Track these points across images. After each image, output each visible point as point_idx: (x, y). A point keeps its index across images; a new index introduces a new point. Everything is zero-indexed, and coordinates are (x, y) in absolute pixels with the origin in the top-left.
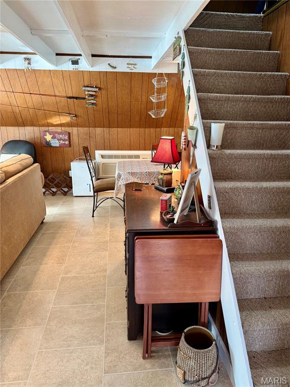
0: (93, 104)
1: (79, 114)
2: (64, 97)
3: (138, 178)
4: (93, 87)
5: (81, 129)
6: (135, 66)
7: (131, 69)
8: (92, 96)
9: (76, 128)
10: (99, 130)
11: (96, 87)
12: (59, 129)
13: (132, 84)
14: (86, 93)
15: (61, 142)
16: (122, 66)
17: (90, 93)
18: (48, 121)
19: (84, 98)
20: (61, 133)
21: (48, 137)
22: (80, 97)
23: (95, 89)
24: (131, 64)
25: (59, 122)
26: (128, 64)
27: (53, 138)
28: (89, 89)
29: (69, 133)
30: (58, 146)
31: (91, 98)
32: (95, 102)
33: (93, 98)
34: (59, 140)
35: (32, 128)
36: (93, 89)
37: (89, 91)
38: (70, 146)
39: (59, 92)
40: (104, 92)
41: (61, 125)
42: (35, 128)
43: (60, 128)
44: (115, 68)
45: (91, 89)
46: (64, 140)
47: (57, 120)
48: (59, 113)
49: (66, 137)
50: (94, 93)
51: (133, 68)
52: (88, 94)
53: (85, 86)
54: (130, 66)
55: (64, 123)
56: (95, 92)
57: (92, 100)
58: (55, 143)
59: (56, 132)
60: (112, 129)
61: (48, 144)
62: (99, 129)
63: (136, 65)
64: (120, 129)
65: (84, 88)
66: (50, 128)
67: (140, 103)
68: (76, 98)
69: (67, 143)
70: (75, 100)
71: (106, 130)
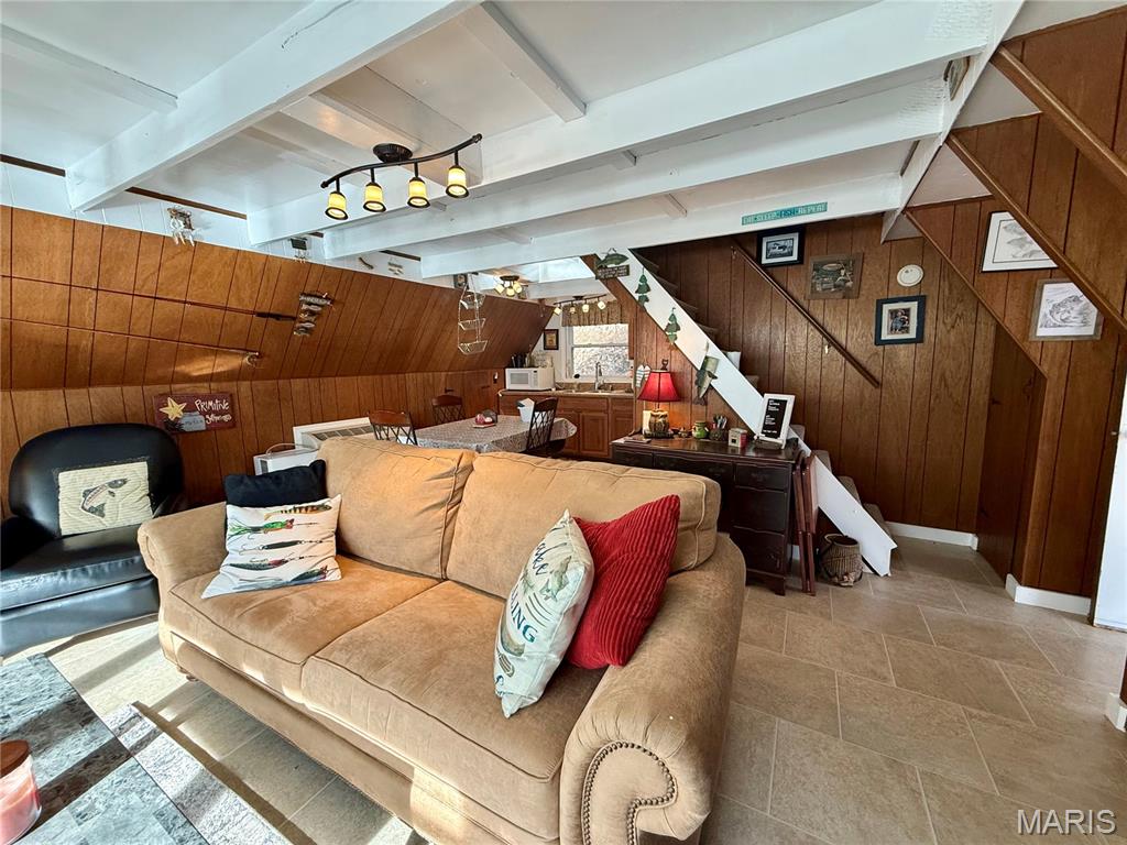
0: (307, 330)
1: (267, 353)
2: (247, 312)
4: (320, 297)
5: (260, 385)
6: (400, 269)
7: (394, 274)
8: (312, 313)
9: (248, 383)
10: (298, 384)
11: (327, 298)
12: (203, 389)
14: (305, 307)
15: (212, 418)
17: (312, 308)
18: (178, 369)
19: (294, 319)
20: (205, 398)
21: (173, 410)
22: (286, 314)
23: (324, 302)
24: (396, 266)
25: (208, 371)
26: (390, 264)
27: (190, 409)
28: (309, 299)
29: (231, 395)
30: (203, 427)
31: (309, 318)
32: (313, 326)
33: (312, 319)
34: (203, 413)
35: (118, 389)
36: (321, 302)
37: (310, 304)
38: (234, 426)
39: (240, 300)
40: (337, 308)
41: (210, 378)
42: (126, 389)
43: (206, 385)
44: (372, 267)
45: (316, 300)
46: (221, 413)
47: (206, 364)
48: (215, 349)
49: (225, 406)
50: (320, 309)
51: (397, 272)
52: (306, 310)
53: (303, 294)
54: (394, 268)
55: (219, 374)
56: (322, 306)
57: (310, 321)
58: (194, 423)
59: (197, 397)
61: (174, 426)
62: (298, 380)
63: (401, 267)
64: (339, 379)
65: (302, 298)
66: (177, 386)
67: (388, 331)
68: (277, 317)
69: (227, 418)
70: (271, 320)
71: (313, 382)
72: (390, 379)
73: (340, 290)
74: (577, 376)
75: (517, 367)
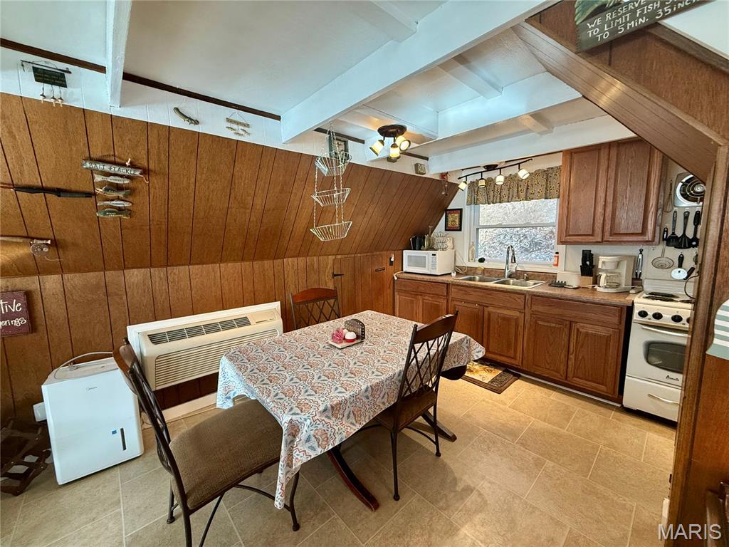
0: (120, 210)
1: (69, 239)
4: (124, 165)
5: (75, 279)
6: (246, 129)
7: (240, 134)
8: (119, 188)
9: (56, 277)
10: (136, 276)
11: (133, 166)
13: (237, 169)
14: (98, 178)
16: (214, 123)
17: (111, 179)
19: (89, 194)
22: (73, 188)
23: (131, 172)
24: (237, 123)
26: (228, 120)
28: (107, 168)
29: (27, 294)
31: (115, 194)
32: (126, 204)
33: (121, 195)
36: (123, 171)
37: (108, 174)
38: (33, 330)
40: (156, 181)
44: (197, 122)
45: (115, 169)
49: (17, 307)
50: (127, 181)
51: (241, 132)
53: (91, 159)
54: (235, 126)
56: (128, 177)
57: (119, 199)
60: (176, 270)
62: (135, 271)
63: (248, 126)
64: (194, 268)
65: (88, 165)
67: (248, 211)
68: (58, 192)
69: (19, 322)
70: (50, 196)
71: (158, 273)
72: (263, 266)
73: (153, 157)
74: (482, 260)
75: (415, 249)
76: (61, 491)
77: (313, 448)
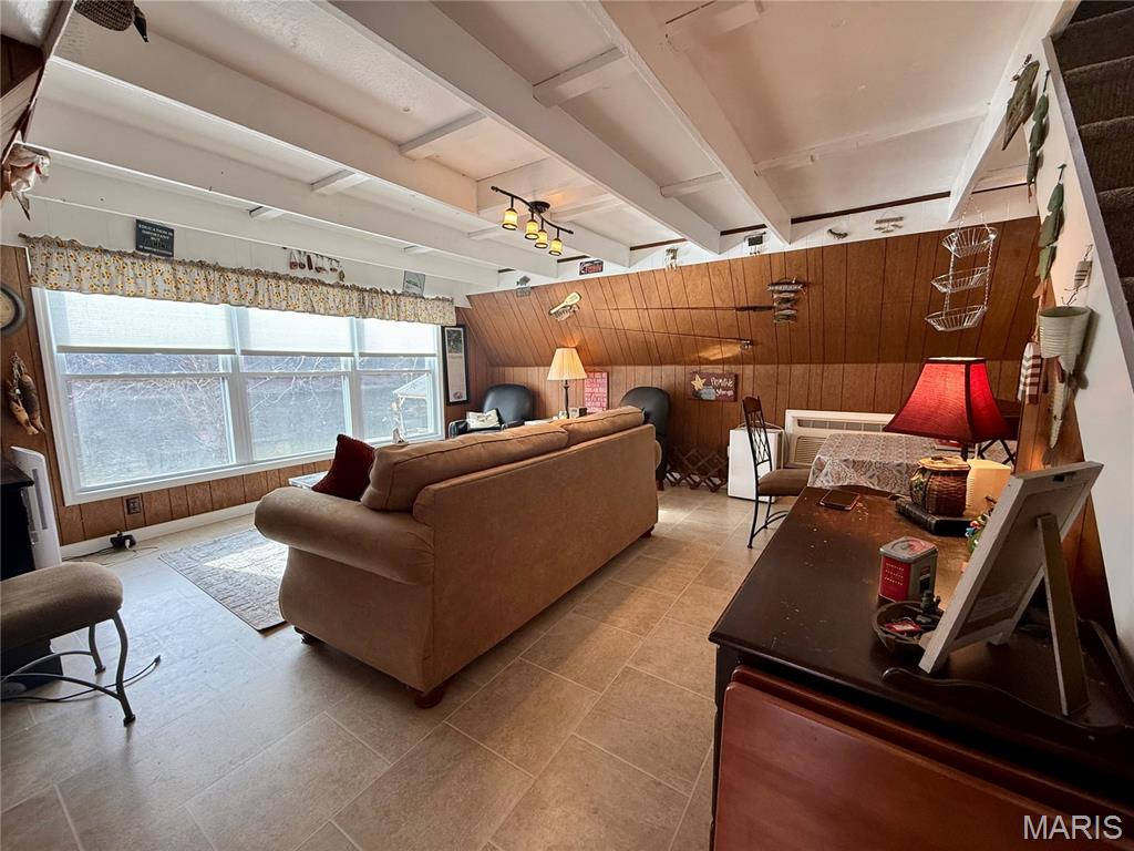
0: (788, 317)
1: (758, 338)
2: (731, 309)
3: (870, 477)
4: (790, 283)
5: (760, 368)
6: (897, 223)
7: (888, 231)
8: (788, 300)
9: (751, 366)
10: (798, 369)
11: (797, 283)
12: (719, 369)
13: (888, 262)
14: (775, 296)
15: (720, 392)
16: (863, 229)
17: (782, 296)
18: (701, 354)
19: (770, 308)
20: (718, 376)
21: (698, 383)
22: (762, 305)
23: (795, 287)
24: (888, 221)
25: (719, 357)
26: (878, 222)
27: (707, 384)
28: (780, 288)
29: (736, 376)
30: (714, 398)
31: (785, 306)
32: (793, 312)
33: (789, 305)
34: (715, 388)
35: (673, 367)
36: (790, 288)
37: (780, 292)
38: (736, 400)
39: (723, 301)
40: (814, 291)
41: (723, 361)
42: (677, 367)
43: (721, 367)
44: (846, 235)
45: (785, 287)
46: (726, 389)
47: (716, 351)
48: (720, 339)
49: (730, 384)
50: (792, 295)
51: (891, 228)
52: (778, 298)
53: (773, 284)
54: (882, 225)
55: (729, 358)
56: (793, 292)
57: (788, 309)
58: (709, 394)
59: (713, 375)
60: (831, 367)
61: (697, 394)
62: (798, 366)
63: (901, 219)
64: (848, 367)
65: (770, 288)
66: (703, 367)
68: (754, 309)
69: (730, 393)
70: (751, 312)
73: (811, 271)
76: (730, 501)
77: (828, 482)
